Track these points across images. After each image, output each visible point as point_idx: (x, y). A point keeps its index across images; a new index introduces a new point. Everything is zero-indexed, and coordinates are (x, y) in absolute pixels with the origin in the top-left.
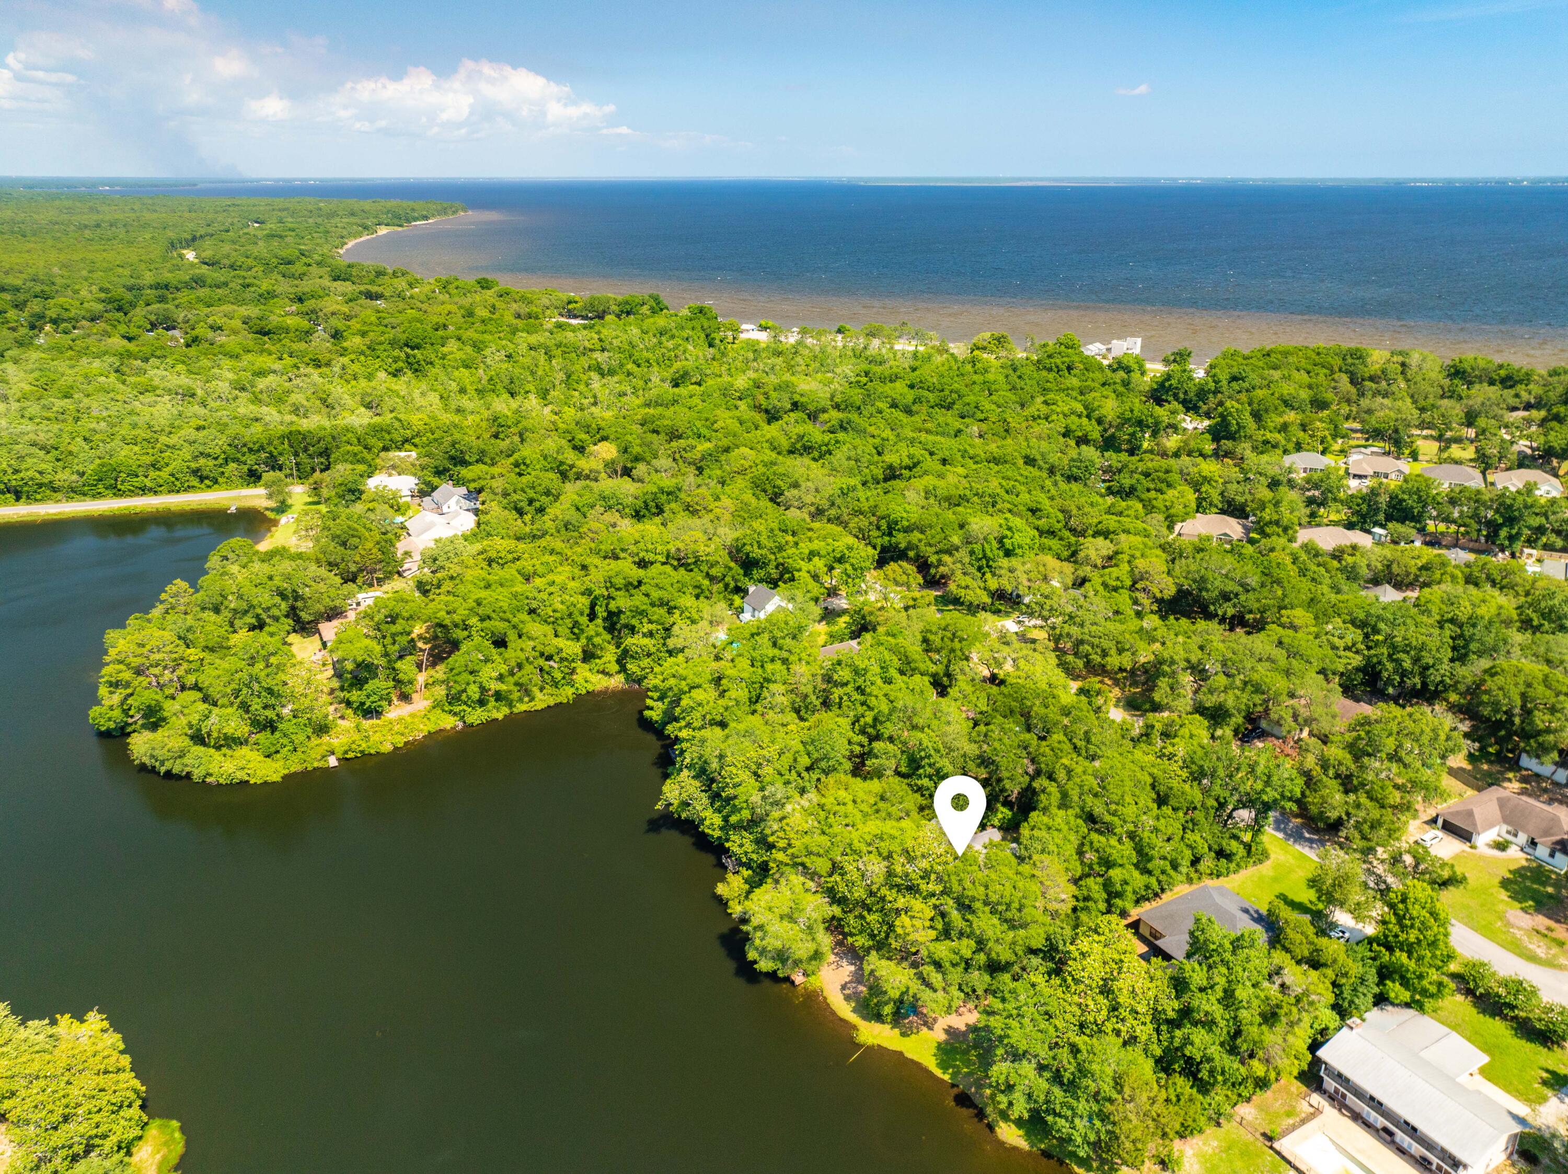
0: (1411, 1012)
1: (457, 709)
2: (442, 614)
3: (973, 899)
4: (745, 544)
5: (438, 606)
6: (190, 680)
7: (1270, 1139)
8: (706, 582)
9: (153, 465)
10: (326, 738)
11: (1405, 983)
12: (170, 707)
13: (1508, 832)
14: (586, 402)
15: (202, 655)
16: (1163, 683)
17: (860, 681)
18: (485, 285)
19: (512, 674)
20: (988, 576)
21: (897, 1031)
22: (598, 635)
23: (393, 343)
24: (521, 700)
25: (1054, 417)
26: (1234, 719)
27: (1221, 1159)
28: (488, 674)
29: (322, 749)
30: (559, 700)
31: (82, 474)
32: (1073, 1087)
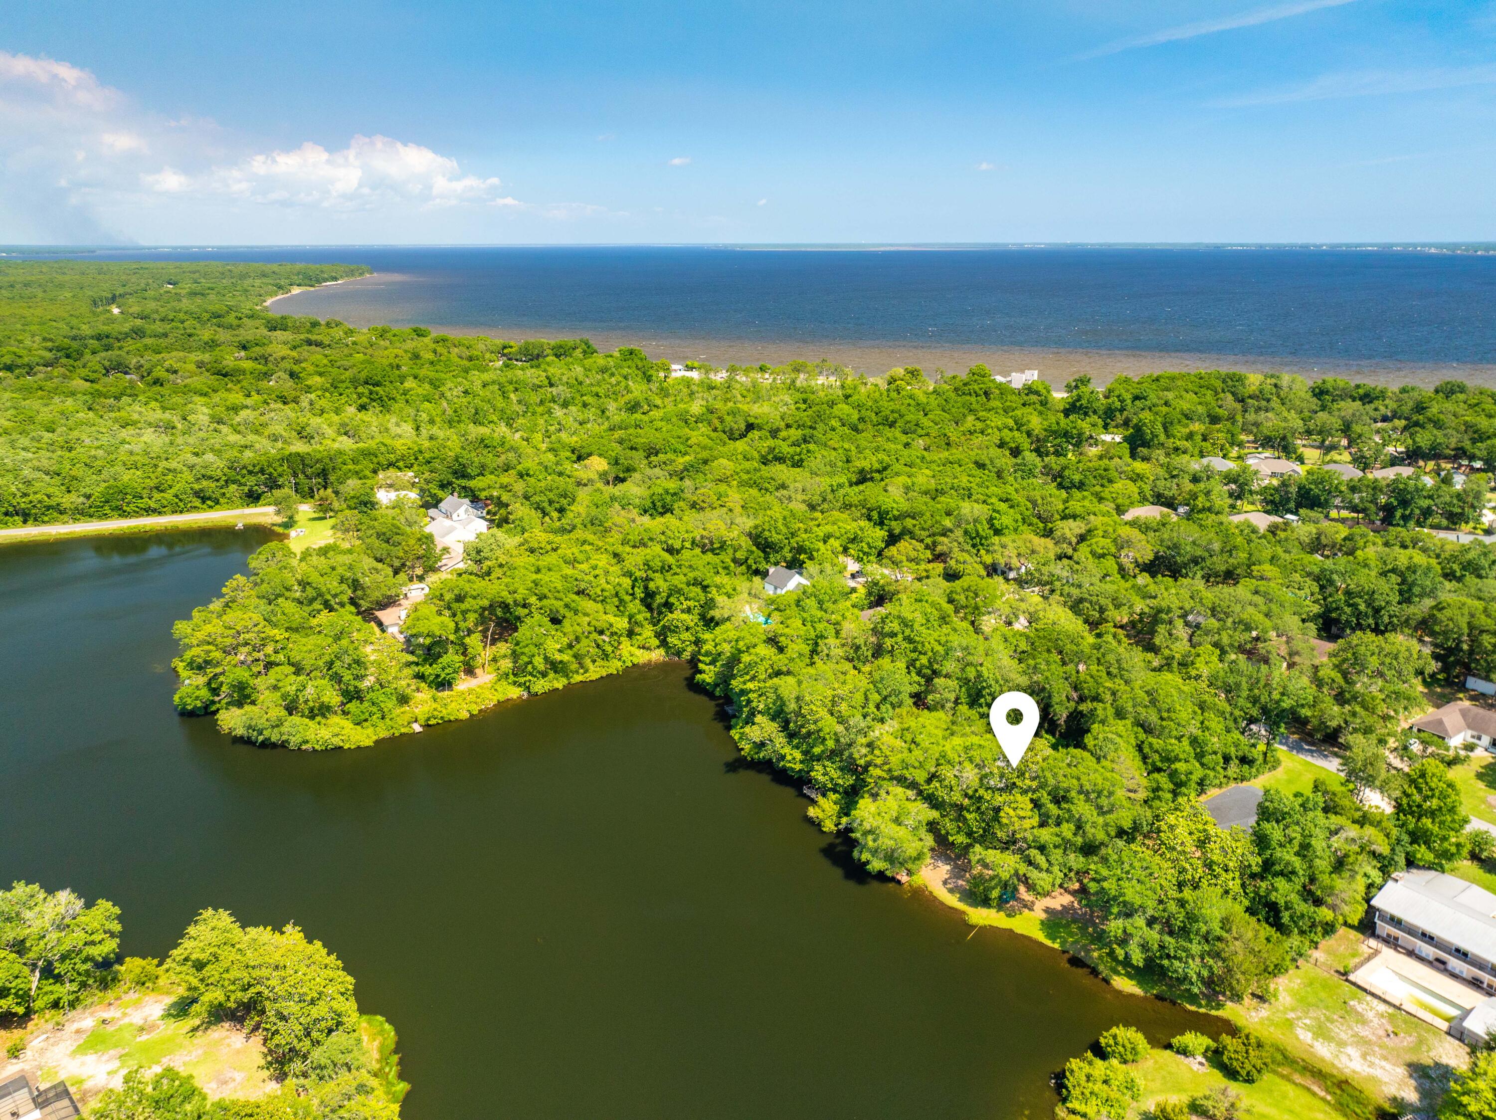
0: (1433, 873)
1: (522, 680)
2: (505, 594)
3: (1067, 790)
4: (764, 530)
6: (278, 657)
7: (1344, 974)
8: (733, 564)
9: (157, 488)
10: (407, 708)
11: (1429, 845)
12: (258, 683)
13: (1473, 737)
14: (552, 429)
15: (287, 635)
16: (1162, 629)
17: (907, 632)
18: (420, 334)
19: (571, 646)
20: (982, 552)
21: (1002, 914)
22: (639, 612)
23: (355, 382)
24: (577, 672)
25: (990, 431)
27: (1307, 992)
28: (551, 646)
29: (407, 718)
30: (610, 671)
31: (88, 497)
32: (1184, 932)
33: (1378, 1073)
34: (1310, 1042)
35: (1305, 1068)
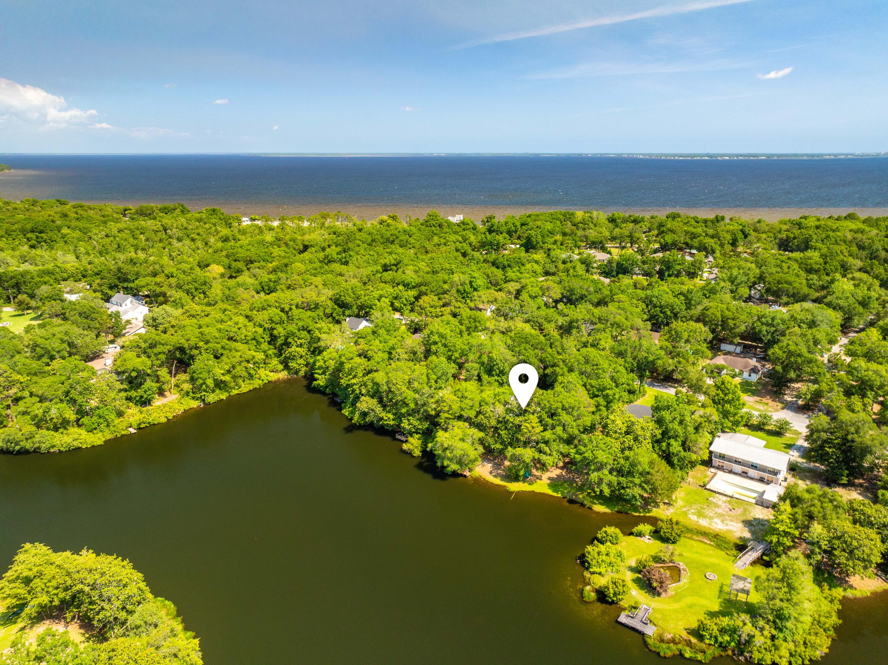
0: (732, 434)
1: (198, 395)
2: (183, 341)
3: (556, 409)
4: (341, 296)
7: (704, 486)
10: (123, 419)
15: (28, 378)
16: (574, 331)
17: (443, 341)
18: (61, 203)
19: (229, 372)
20: (468, 301)
22: (269, 349)
24: (234, 388)
25: (449, 243)
27: (688, 497)
29: (125, 424)
30: (255, 386)
32: (630, 473)
33: (731, 528)
34: (696, 520)
35: (697, 532)
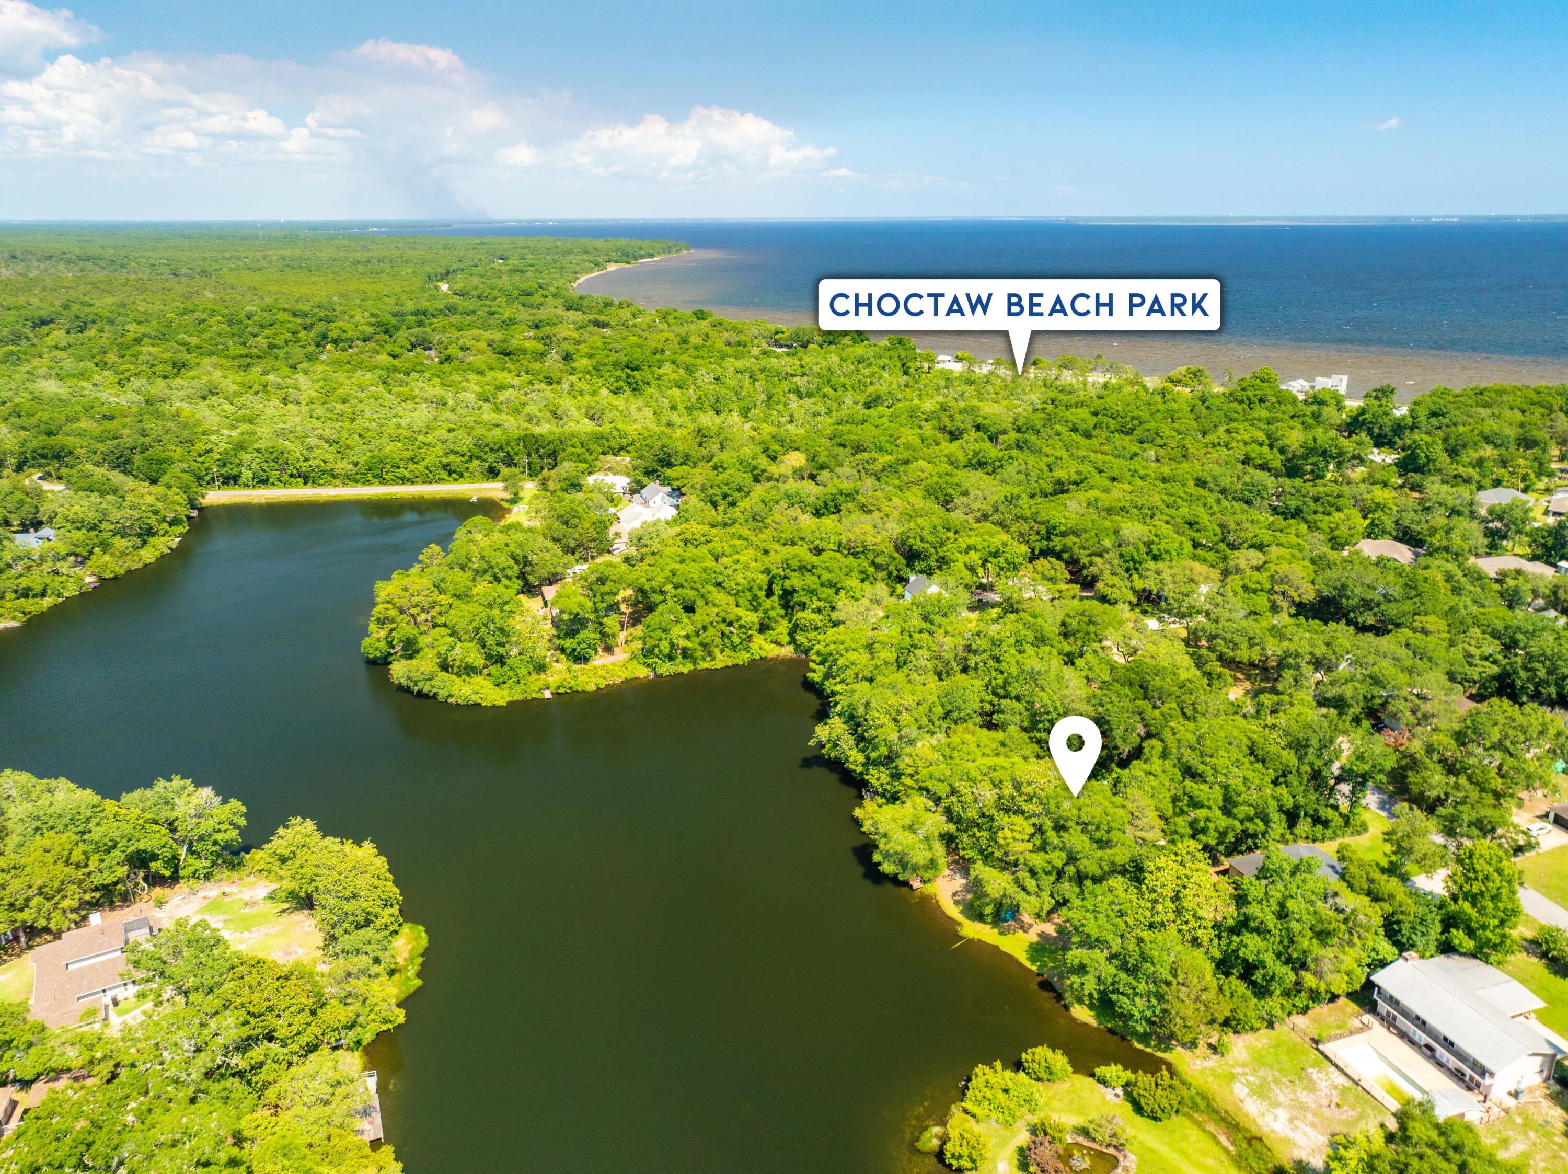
0: (1476, 962)
1: (650, 661)
2: (643, 581)
3: (1068, 820)
4: (909, 538)
5: (640, 574)
6: (441, 620)
7: (1316, 1042)
8: (872, 569)
9: (412, 459)
10: (543, 676)
11: (1470, 932)
12: (423, 641)
14: (783, 420)
15: (451, 601)
16: (1288, 675)
18: (700, 316)
19: (697, 634)
20: (1135, 577)
21: (996, 931)
22: (773, 608)
23: (616, 365)
24: (704, 659)
26: (1352, 710)
27: (1269, 1052)
28: (677, 632)
29: (540, 684)
30: (736, 662)
31: (356, 464)
32: (1135, 971)
33: (1298, 1137)
34: (1242, 1096)
35: (1223, 1119)
